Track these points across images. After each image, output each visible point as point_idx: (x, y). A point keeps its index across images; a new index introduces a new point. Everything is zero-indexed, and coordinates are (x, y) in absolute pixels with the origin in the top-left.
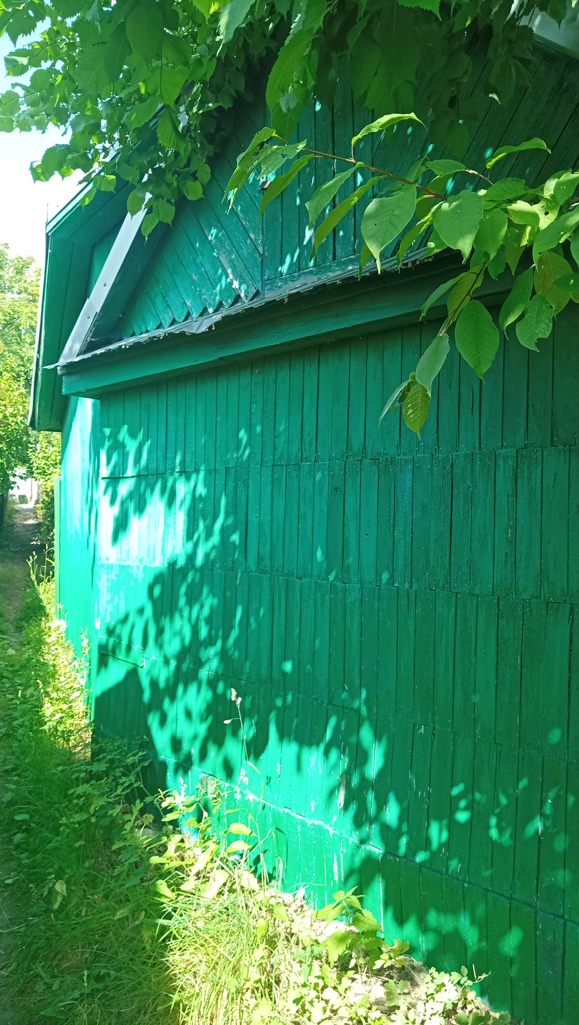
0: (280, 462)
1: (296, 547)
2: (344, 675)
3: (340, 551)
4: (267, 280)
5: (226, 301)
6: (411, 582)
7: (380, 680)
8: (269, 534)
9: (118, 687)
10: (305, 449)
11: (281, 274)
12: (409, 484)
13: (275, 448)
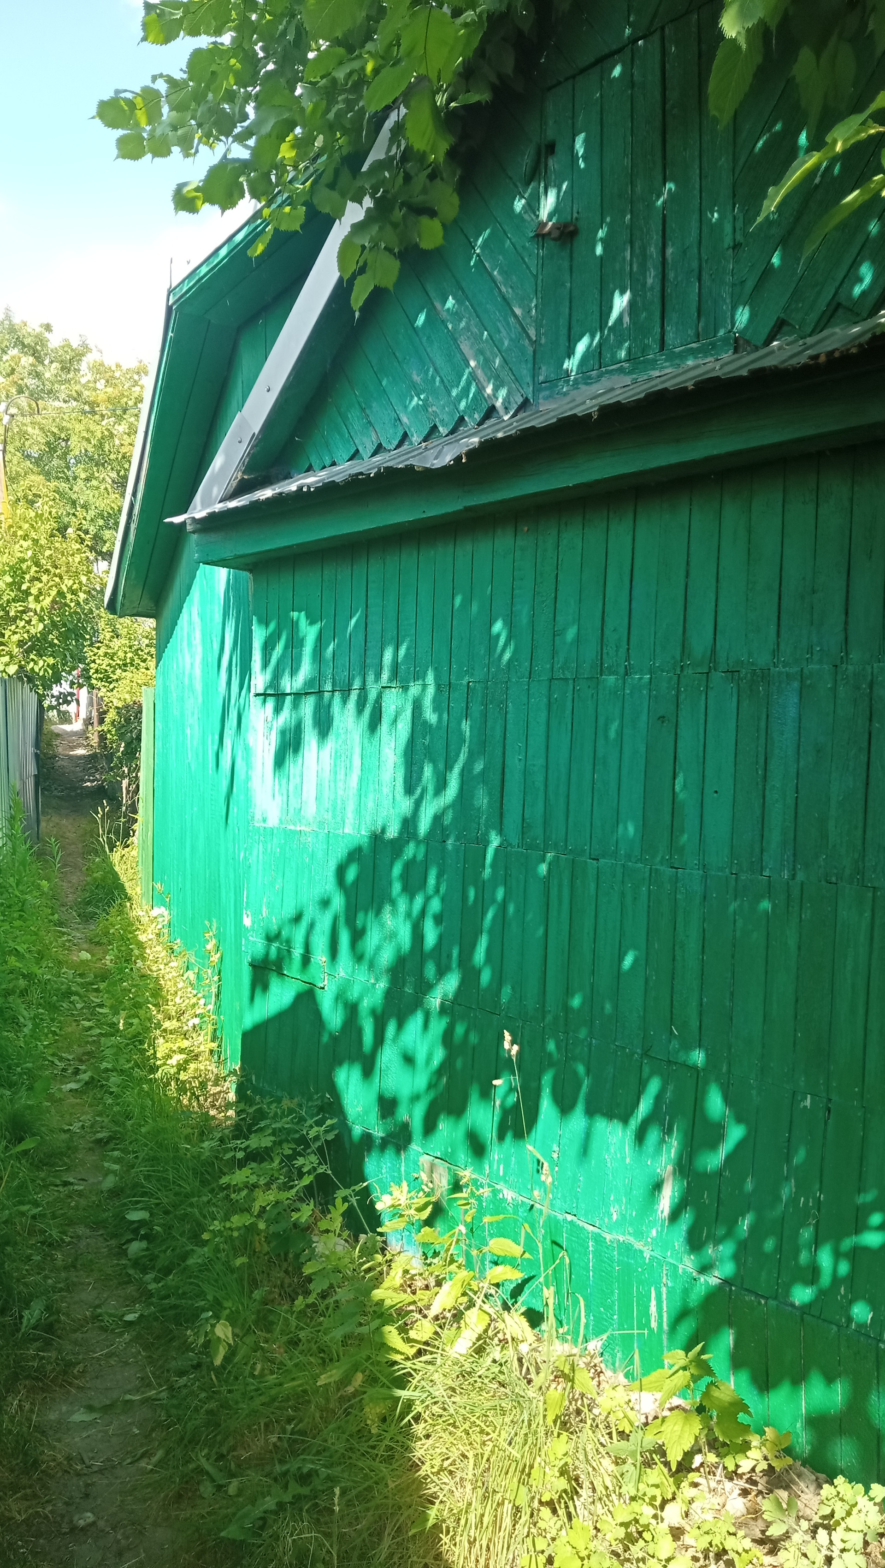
0: (563, 674)
1: (589, 809)
2: (672, 1012)
3: (668, 818)
4: (542, 383)
5: (470, 417)
6: (794, 869)
7: (734, 1022)
8: (542, 788)
9: (281, 1017)
10: (608, 653)
11: (567, 374)
12: (792, 712)
13: (554, 653)
